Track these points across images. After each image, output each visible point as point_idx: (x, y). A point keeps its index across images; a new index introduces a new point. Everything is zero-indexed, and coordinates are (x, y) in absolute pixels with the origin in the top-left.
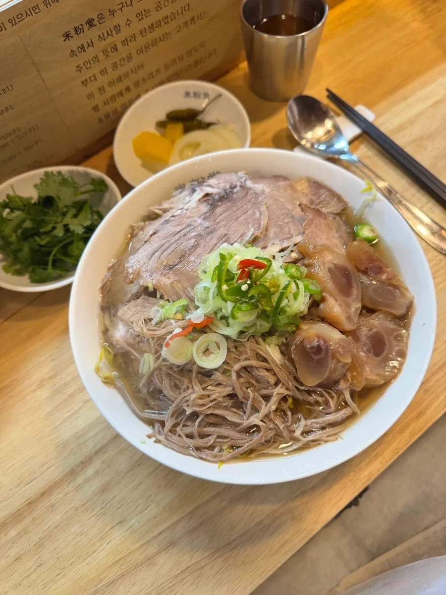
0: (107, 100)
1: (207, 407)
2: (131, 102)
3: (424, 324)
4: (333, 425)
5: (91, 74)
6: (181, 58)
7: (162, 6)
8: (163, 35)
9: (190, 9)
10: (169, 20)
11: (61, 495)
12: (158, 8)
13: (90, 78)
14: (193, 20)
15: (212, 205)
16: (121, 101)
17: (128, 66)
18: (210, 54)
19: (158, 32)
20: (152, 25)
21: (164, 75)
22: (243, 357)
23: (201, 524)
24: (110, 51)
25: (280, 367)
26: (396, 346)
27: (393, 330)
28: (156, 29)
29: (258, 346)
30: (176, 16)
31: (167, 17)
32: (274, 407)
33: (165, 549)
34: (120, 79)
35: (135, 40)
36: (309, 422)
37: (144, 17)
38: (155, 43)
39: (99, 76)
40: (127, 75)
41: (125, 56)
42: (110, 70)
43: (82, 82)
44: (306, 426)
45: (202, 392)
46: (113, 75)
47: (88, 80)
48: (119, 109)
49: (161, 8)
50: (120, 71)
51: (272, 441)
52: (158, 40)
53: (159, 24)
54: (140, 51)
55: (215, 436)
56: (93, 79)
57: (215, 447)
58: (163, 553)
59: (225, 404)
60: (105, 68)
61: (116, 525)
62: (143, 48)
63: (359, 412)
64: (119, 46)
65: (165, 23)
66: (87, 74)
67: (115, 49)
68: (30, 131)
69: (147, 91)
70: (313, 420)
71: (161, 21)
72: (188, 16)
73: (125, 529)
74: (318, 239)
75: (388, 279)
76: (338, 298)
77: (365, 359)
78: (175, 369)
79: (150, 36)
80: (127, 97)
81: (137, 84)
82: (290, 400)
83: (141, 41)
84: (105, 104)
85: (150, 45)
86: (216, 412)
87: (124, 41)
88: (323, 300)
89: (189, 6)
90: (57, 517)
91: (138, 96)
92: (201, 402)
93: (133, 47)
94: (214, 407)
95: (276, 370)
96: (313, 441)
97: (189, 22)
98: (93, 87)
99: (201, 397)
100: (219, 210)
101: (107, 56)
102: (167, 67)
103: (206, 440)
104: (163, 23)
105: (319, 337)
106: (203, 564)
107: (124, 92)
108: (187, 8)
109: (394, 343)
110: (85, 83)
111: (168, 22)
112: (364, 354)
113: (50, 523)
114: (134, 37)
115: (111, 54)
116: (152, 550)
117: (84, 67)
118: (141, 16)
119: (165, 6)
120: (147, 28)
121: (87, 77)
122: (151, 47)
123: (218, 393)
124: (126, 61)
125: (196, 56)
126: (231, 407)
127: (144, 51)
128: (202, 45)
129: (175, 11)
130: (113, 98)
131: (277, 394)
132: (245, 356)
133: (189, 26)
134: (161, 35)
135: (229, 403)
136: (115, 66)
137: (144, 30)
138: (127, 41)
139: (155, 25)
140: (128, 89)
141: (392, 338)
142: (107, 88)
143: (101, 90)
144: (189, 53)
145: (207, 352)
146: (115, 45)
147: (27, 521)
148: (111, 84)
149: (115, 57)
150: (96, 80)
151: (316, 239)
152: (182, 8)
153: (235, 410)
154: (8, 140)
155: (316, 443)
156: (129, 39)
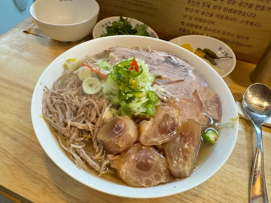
0: (190, 24)
1: (67, 100)
2: (198, 34)
3: (175, 187)
4: (87, 163)
5: (192, 8)
6: (233, 35)
7: (243, 5)
8: (233, 18)
9: (255, 17)
10: (241, 14)
11: (25, 92)
12: (241, 4)
13: (190, 9)
14: (252, 23)
15: (166, 61)
16: (194, 29)
17: (208, 18)
18: (248, 46)
19: (232, 15)
20: (232, 10)
21: (220, 35)
22: (97, 101)
23: (28, 147)
24: (206, 5)
25: (102, 120)
26: (152, 178)
27: (159, 171)
28: (232, 13)
29: (106, 106)
30: (246, 15)
31: (241, 12)
32: (80, 127)
33: (12, 138)
34: (201, 20)
35: (220, 10)
36: (82, 150)
37: (231, 3)
38: (227, 18)
39: (194, 11)
40: (205, 21)
41: (210, 12)
42: (200, 13)
43: (186, 8)
44: (79, 149)
45: (73, 95)
46: (199, 16)
47: (189, 9)
48: (191, 32)
49: (242, 5)
50: (203, 17)
51: (65, 138)
52: (229, 18)
53: (235, 12)
54: (218, 16)
55: (56, 111)
56: (191, 10)
57: (51, 114)
58: (10, 138)
59: (72, 108)
60: (199, 10)
61: (18, 115)
62: (220, 16)
63: (100, 175)
64: (211, 7)
65: (238, 14)
66: (190, 6)
67: (209, 6)
68: (155, 9)
69: (207, 35)
70: (84, 153)
71: (237, 11)
72: (251, 20)
73: (17, 119)
74: (185, 109)
75: (186, 150)
76: (155, 126)
77: (131, 160)
78: (78, 81)
79: (227, 14)
80: (198, 30)
81: (206, 29)
82: (89, 136)
83: (221, 12)
84: (188, 24)
85: (224, 17)
86: (67, 106)
87: (215, 6)
88: (148, 120)
89: (255, 16)
90: (15, 95)
91: (202, 34)
92: (68, 96)
93: (216, 12)
94: (69, 104)
95: (99, 119)
96: (73, 156)
97: (249, 23)
98: (188, 13)
99: (71, 96)
100: (165, 64)
101: (203, 6)
102: (224, 33)
103: (53, 108)
104: (237, 13)
105: (125, 125)
106: (9, 156)
107: (198, 27)
108: (253, 15)
109: (153, 176)
110: (187, 9)
111: (240, 14)
112: (133, 158)
113: (12, 94)
114: (220, 8)
115: (205, 6)
116: (11, 133)
117: (192, 3)
118: (230, 2)
119: (244, 6)
120: (229, 9)
121: (190, 8)
122: (224, 19)
123: (76, 101)
124: (209, 15)
125: (240, 41)
126: (73, 111)
127: (219, 18)
128: (247, 38)
129: (247, 12)
130: (192, 25)
131: (87, 125)
132: (98, 102)
133: (248, 25)
134: (232, 17)
135: (74, 109)
136: (203, 13)
137: (226, 9)
138: (216, 7)
139: (233, 11)
140: (201, 27)
141: (155, 173)
142: (193, 19)
143: (191, 18)
144: (238, 37)
145: (91, 85)
146: (210, 5)
147: (11, 87)
148: (196, 19)
149: (205, 10)
150: (192, 12)
151: (184, 108)
152: (251, 13)
153: (72, 114)
154: (146, 5)
155: (72, 158)
156: (217, 7)
